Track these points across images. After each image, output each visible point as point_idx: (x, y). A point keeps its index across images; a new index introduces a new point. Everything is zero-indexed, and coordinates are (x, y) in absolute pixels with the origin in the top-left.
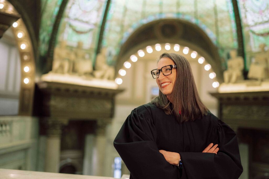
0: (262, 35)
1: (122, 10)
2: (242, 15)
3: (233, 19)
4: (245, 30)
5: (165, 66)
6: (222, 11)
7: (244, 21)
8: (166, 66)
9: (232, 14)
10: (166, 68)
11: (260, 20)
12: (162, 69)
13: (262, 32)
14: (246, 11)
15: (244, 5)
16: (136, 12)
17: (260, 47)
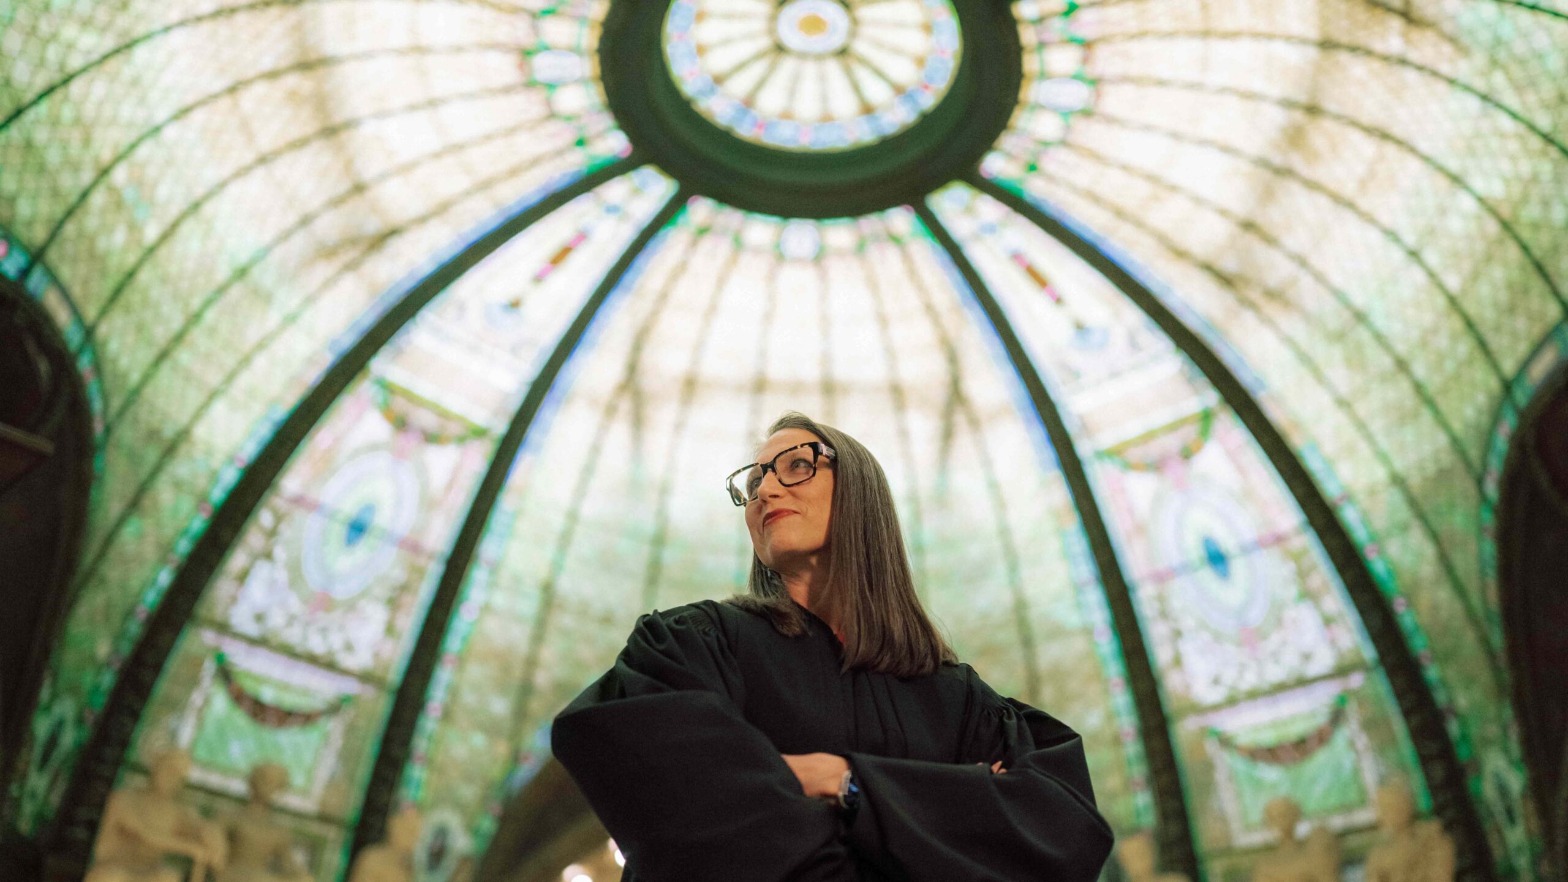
0: (1271, 754)
1: (529, 606)
2: (1161, 654)
3: (1115, 670)
4: (1184, 731)
5: (791, 449)
6: (1058, 632)
7: (1172, 684)
8: (796, 448)
9: (1107, 644)
10: (794, 455)
11: (1249, 680)
12: (777, 460)
13: (1268, 738)
14: (1178, 634)
15: (1161, 598)
16: (607, 620)
17: (1269, 819)
